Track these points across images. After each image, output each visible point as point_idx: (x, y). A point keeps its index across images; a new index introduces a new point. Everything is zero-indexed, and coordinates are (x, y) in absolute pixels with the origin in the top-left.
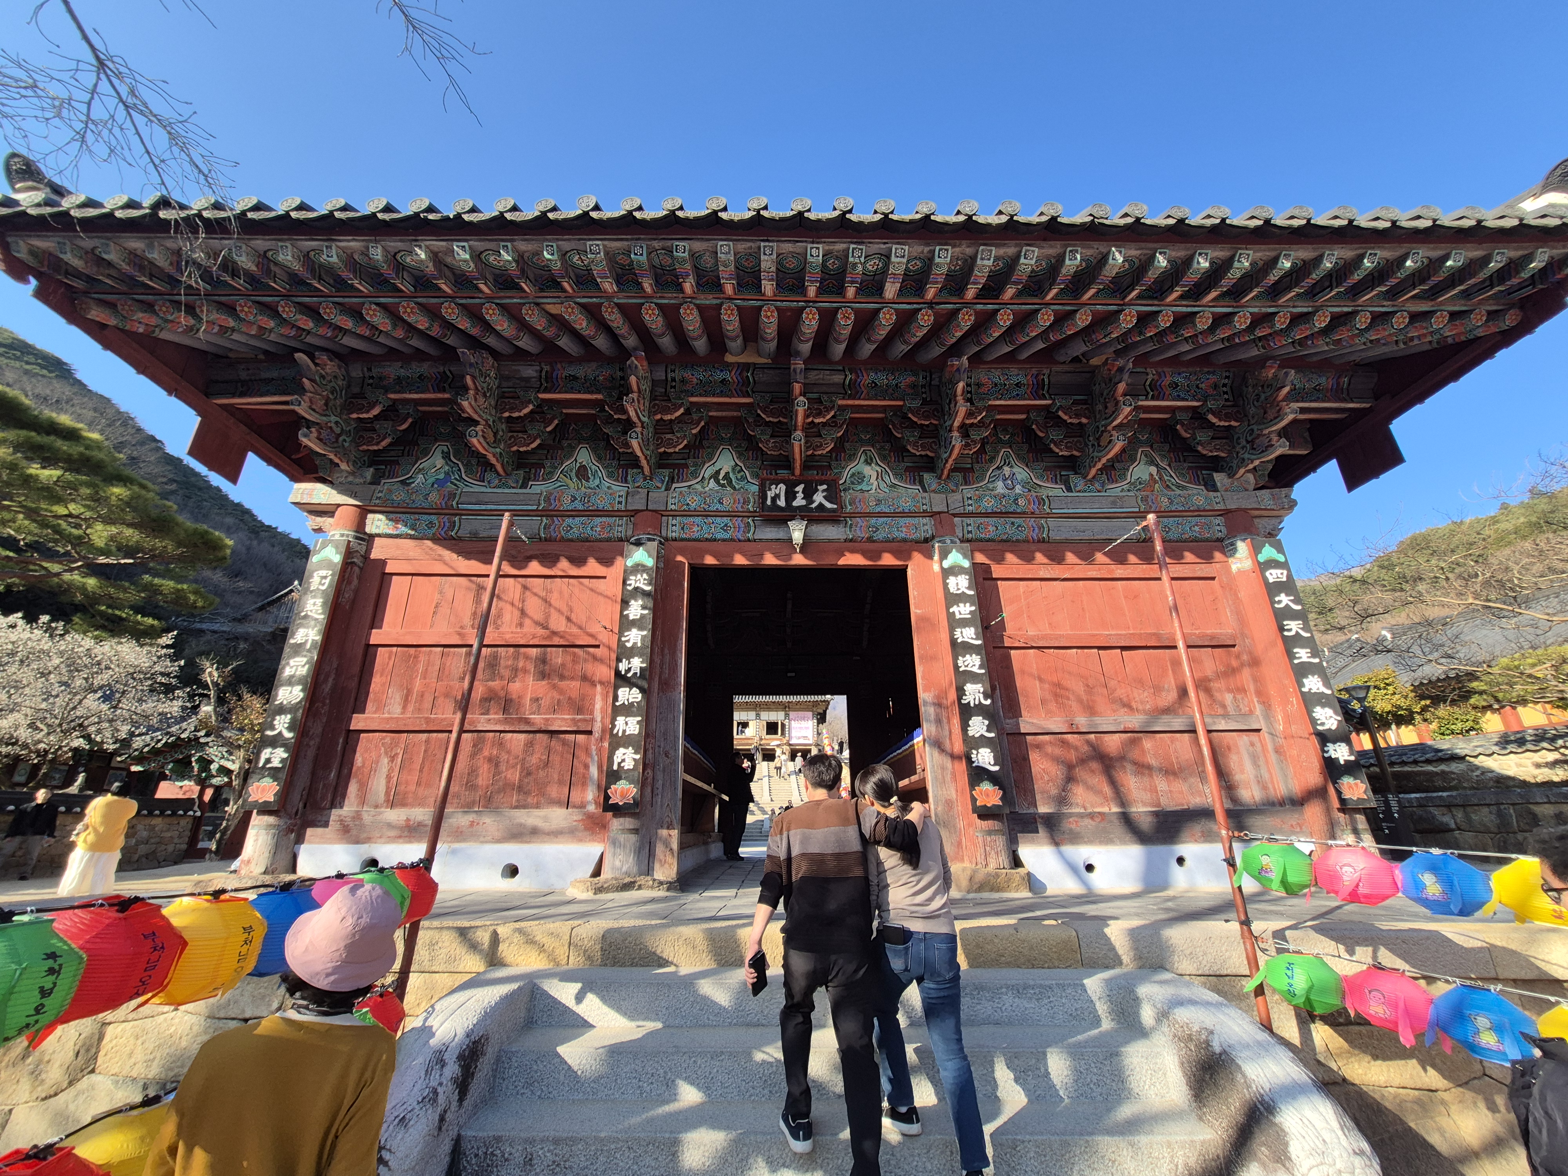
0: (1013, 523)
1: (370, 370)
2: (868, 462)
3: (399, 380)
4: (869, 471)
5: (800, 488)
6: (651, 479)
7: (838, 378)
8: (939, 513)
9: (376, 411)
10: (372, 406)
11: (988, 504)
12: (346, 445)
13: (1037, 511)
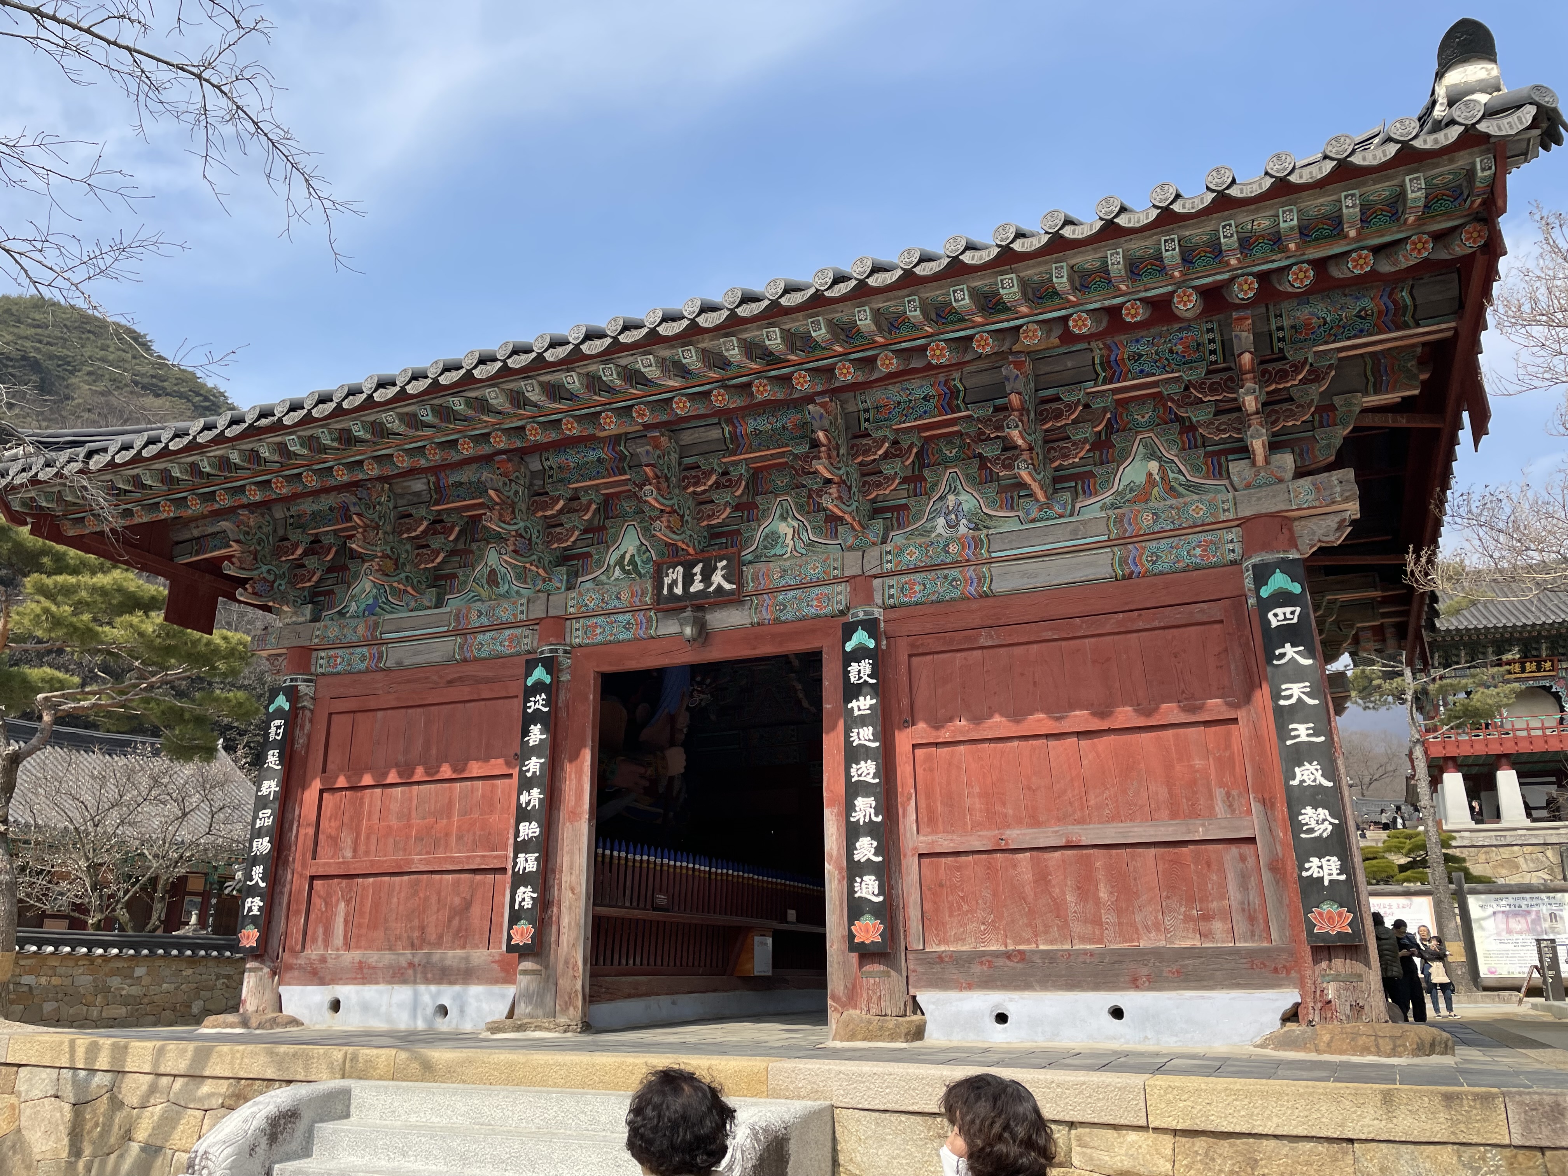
0: (946, 577)
1: (288, 509)
2: (783, 518)
3: (314, 514)
4: (785, 529)
5: (697, 569)
6: (550, 580)
7: (715, 433)
8: (854, 577)
9: (299, 551)
10: (296, 546)
11: (912, 556)
12: (282, 588)
13: (973, 558)
